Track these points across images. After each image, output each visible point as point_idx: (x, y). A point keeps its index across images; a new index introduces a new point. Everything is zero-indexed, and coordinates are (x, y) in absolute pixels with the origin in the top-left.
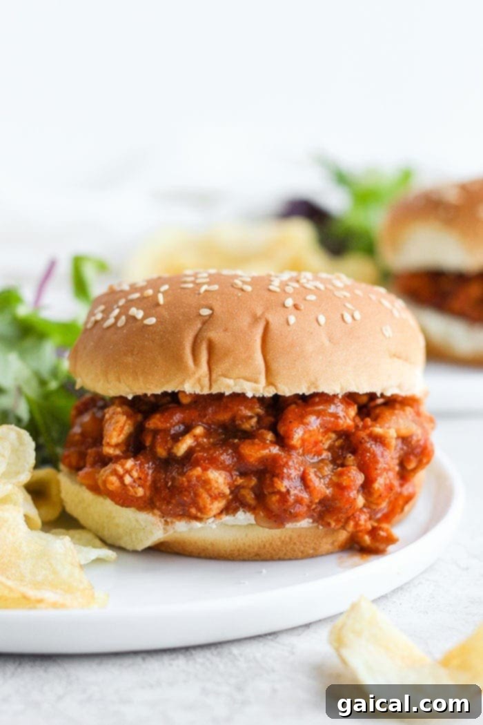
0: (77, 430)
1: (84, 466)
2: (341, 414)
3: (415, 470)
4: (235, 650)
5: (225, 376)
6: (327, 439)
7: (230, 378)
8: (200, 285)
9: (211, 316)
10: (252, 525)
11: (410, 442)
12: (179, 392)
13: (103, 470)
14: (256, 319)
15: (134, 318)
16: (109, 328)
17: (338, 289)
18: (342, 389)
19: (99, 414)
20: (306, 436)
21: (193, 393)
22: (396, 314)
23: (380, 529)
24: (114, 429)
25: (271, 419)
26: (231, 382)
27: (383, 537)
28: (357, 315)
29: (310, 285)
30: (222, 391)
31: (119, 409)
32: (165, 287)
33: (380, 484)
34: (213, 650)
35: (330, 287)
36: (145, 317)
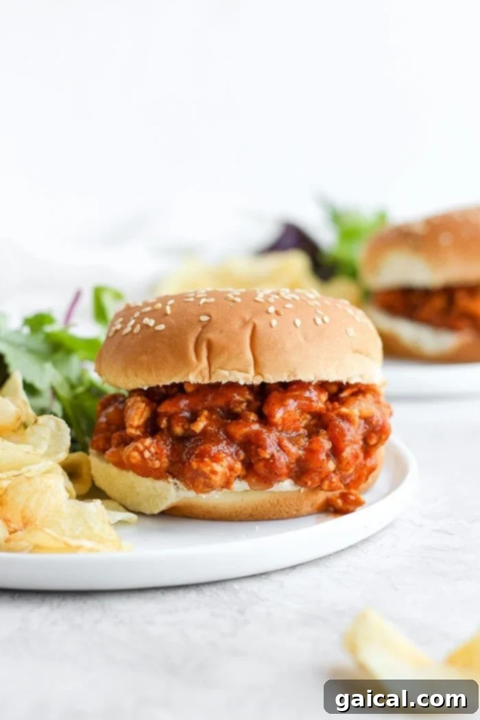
0: (103, 419)
1: (110, 447)
2: (315, 398)
3: (375, 446)
4: (236, 586)
5: (222, 368)
6: (303, 419)
7: (226, 370)
8: (200, 299)
9: (209, 321)
10: (246, 491)
11: (371, 422)
12: (185, 382)
13: (126, 448)
14: (245, 323)
15: (147, 326)
16: (127, 335)
17: (310, 300)
18: (315, 378)
19: (121, 407)
20: (286, 416)
21: (196, 382)
22: (358, 319)
23: (350, 494)
24: (136, 414)
25: (258, 403)
26: (226, 373)
27: (352, 500)
28: (326, 319)
29: (288, 297)
30: (219, 380)
31: (139, 398)
32: (171, 302)
33: (347, 453)
34: (219, 586)
35: (304, 298)
36: (156, 324)
